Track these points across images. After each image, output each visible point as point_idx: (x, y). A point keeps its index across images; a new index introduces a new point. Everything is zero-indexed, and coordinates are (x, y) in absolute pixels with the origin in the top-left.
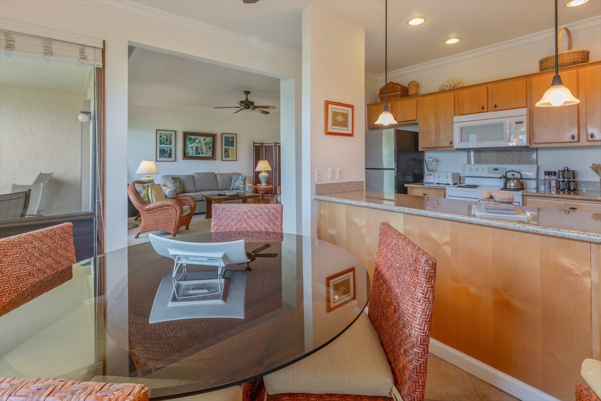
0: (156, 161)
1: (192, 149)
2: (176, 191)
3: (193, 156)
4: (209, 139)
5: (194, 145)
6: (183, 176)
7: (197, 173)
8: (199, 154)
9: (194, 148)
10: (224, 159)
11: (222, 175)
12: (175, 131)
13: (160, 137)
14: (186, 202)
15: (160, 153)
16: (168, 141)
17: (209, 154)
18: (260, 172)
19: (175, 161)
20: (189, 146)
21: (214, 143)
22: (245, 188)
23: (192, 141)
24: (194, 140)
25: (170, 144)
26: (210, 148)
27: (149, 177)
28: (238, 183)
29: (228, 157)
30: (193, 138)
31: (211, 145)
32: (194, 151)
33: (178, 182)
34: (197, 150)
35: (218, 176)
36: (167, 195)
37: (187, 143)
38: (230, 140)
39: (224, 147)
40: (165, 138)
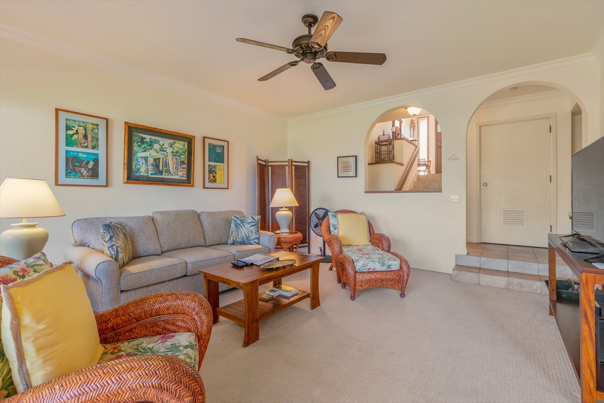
0: (57, 184)
1: (146, 161)
2: (116, 259)
3: (147, 177)
4: (180, 146)
5: (152, 154)
6: (132, 218)
7: (162, 213)
8: (161, 173)
9: (151, 160)
10: (208, 184)
11: (209, 214)
12: (107, 120)
13: (68, 128)
14: (180, 317)
15: (67, 165)
16: (89, 137)
17: (180, 174)
18: (278, 209)
19: (107, 186)
20: (139, 154)
21: (190, 153)
22: (258, 239)
23: (146, 145)
24: (151, 144)
25: (94, 148)
26: (183, 163)
27: (34, 226)
28: (245, 230)
29: (215, 181)
30: (148, 140)
31: (184, 158)
32: (150, 167)
33: (121, 236)
34: (157, 166)
35: (203, 217)
36: (92, 274)
37: (136, 148)
38: (218, 150)
39: (207, 163)
40: (81, 131)
